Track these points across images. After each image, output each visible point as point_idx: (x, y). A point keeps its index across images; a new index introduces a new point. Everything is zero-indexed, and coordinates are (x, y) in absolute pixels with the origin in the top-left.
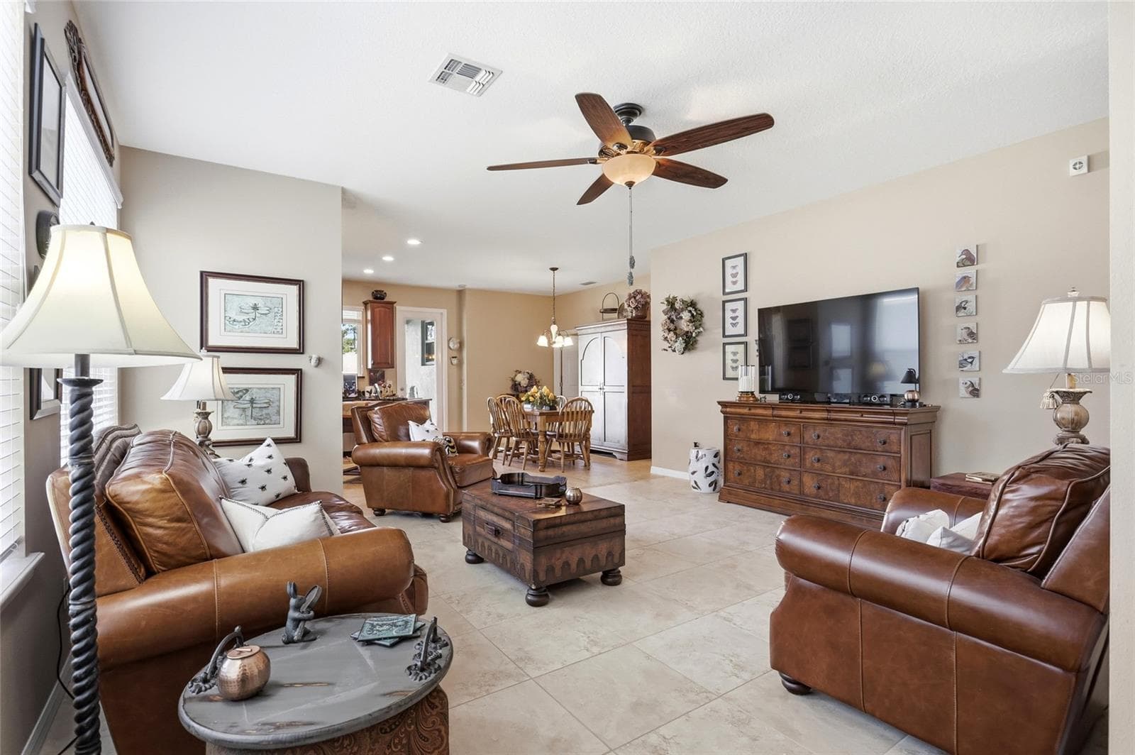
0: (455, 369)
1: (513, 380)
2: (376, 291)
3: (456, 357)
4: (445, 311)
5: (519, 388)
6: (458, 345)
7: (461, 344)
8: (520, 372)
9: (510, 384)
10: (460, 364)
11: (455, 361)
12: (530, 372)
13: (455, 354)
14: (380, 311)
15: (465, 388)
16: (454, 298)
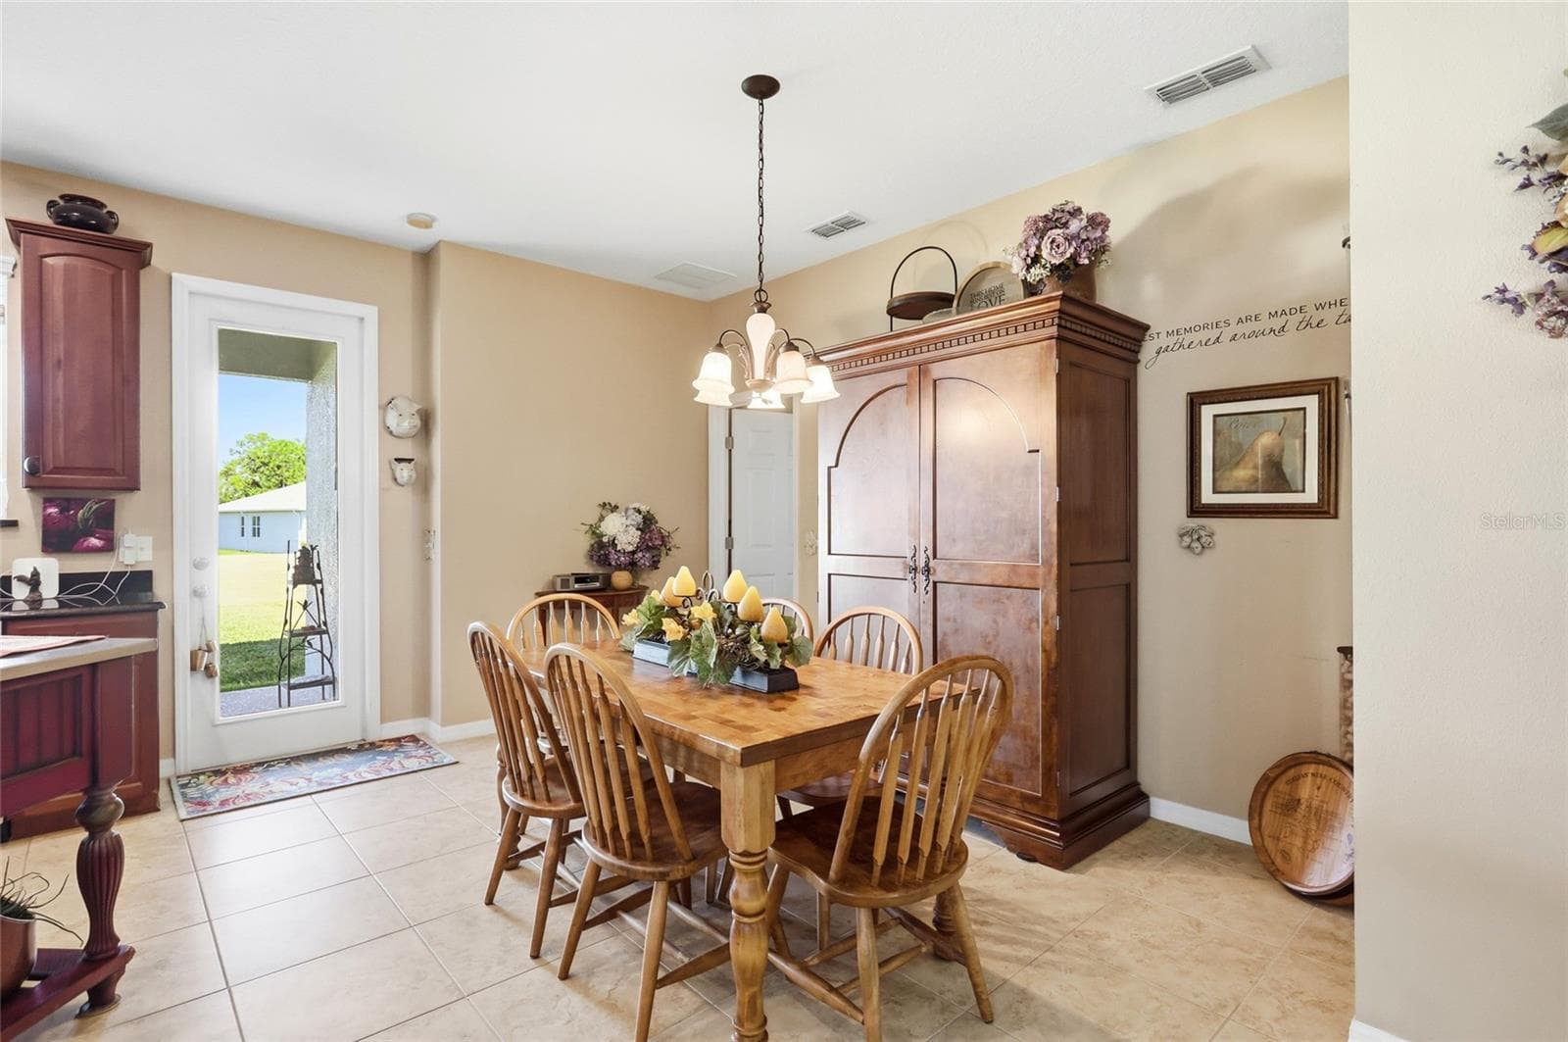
0: (405, 499)
1: (594, 531)
2: (69, 198)
3: (410, 461)
4: (371, 312)
5: (613, 556)
6: (417, 422)
7: (426, 420)
8: (614, 509)
9: (585, 542)
10: (423, 484)
11: (404, 472)
12: (643, 508)
13: (406, 450)
14: (67, 268)
15: (437, 555)
16: (404, 277)
